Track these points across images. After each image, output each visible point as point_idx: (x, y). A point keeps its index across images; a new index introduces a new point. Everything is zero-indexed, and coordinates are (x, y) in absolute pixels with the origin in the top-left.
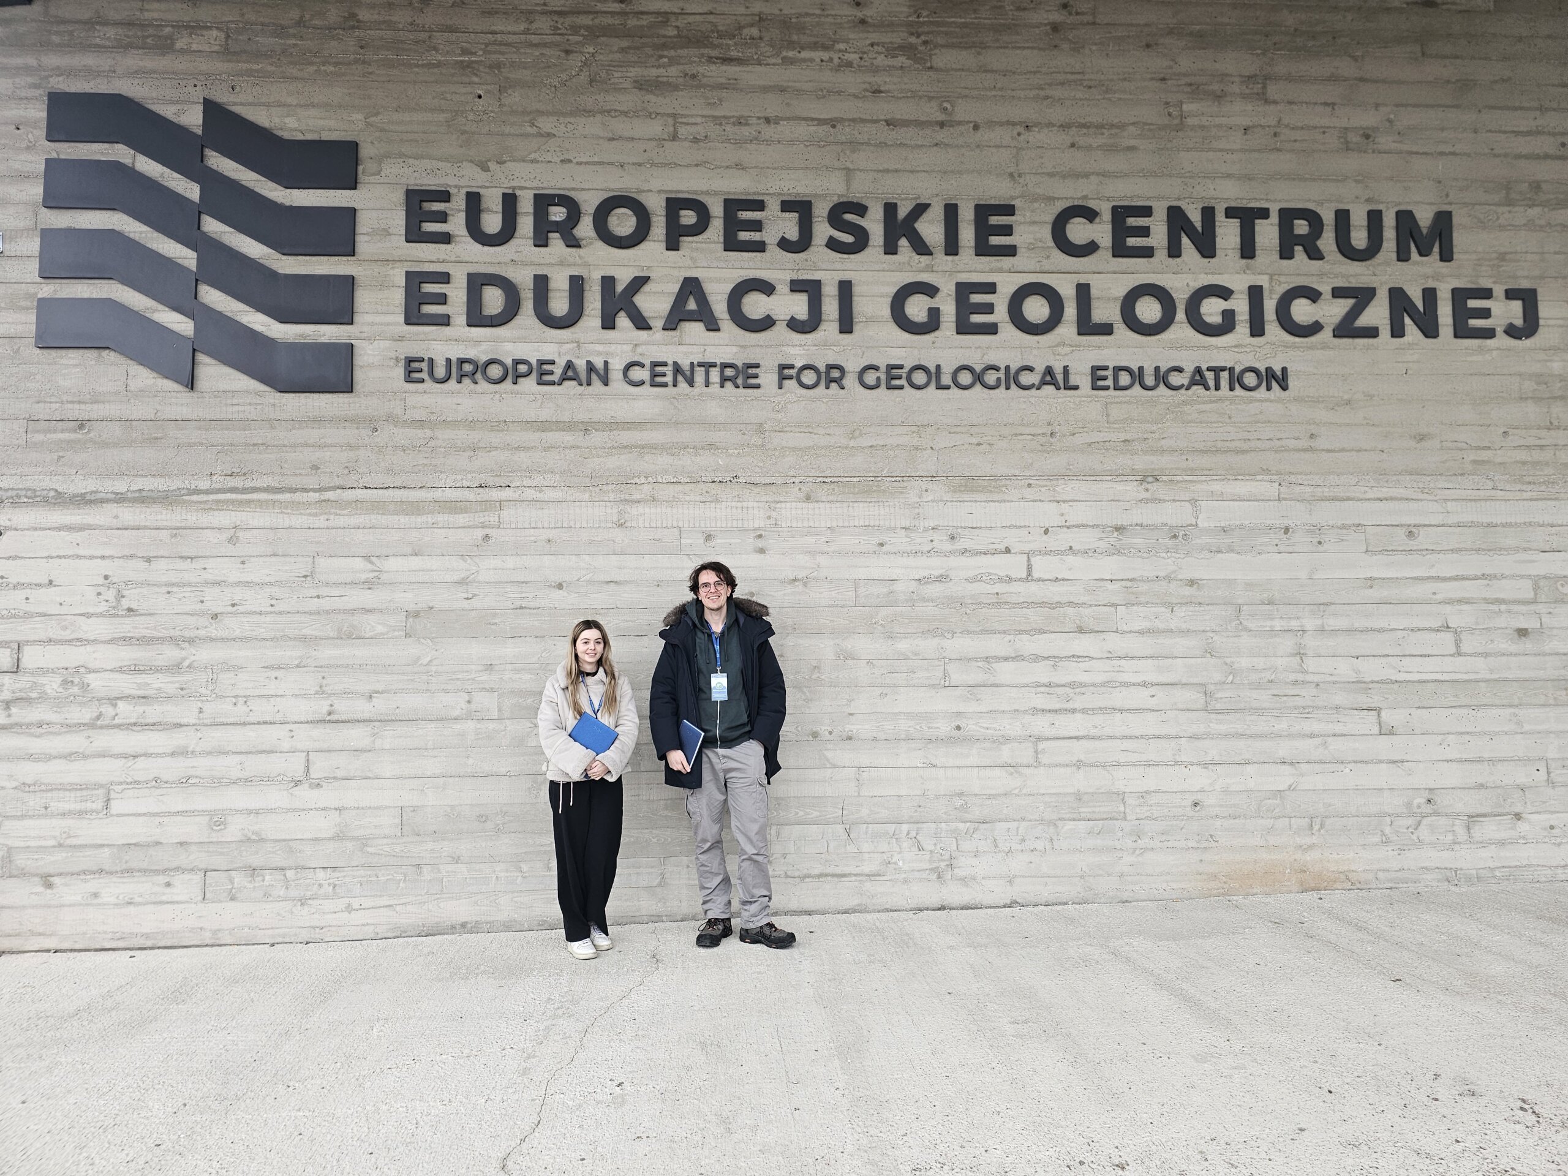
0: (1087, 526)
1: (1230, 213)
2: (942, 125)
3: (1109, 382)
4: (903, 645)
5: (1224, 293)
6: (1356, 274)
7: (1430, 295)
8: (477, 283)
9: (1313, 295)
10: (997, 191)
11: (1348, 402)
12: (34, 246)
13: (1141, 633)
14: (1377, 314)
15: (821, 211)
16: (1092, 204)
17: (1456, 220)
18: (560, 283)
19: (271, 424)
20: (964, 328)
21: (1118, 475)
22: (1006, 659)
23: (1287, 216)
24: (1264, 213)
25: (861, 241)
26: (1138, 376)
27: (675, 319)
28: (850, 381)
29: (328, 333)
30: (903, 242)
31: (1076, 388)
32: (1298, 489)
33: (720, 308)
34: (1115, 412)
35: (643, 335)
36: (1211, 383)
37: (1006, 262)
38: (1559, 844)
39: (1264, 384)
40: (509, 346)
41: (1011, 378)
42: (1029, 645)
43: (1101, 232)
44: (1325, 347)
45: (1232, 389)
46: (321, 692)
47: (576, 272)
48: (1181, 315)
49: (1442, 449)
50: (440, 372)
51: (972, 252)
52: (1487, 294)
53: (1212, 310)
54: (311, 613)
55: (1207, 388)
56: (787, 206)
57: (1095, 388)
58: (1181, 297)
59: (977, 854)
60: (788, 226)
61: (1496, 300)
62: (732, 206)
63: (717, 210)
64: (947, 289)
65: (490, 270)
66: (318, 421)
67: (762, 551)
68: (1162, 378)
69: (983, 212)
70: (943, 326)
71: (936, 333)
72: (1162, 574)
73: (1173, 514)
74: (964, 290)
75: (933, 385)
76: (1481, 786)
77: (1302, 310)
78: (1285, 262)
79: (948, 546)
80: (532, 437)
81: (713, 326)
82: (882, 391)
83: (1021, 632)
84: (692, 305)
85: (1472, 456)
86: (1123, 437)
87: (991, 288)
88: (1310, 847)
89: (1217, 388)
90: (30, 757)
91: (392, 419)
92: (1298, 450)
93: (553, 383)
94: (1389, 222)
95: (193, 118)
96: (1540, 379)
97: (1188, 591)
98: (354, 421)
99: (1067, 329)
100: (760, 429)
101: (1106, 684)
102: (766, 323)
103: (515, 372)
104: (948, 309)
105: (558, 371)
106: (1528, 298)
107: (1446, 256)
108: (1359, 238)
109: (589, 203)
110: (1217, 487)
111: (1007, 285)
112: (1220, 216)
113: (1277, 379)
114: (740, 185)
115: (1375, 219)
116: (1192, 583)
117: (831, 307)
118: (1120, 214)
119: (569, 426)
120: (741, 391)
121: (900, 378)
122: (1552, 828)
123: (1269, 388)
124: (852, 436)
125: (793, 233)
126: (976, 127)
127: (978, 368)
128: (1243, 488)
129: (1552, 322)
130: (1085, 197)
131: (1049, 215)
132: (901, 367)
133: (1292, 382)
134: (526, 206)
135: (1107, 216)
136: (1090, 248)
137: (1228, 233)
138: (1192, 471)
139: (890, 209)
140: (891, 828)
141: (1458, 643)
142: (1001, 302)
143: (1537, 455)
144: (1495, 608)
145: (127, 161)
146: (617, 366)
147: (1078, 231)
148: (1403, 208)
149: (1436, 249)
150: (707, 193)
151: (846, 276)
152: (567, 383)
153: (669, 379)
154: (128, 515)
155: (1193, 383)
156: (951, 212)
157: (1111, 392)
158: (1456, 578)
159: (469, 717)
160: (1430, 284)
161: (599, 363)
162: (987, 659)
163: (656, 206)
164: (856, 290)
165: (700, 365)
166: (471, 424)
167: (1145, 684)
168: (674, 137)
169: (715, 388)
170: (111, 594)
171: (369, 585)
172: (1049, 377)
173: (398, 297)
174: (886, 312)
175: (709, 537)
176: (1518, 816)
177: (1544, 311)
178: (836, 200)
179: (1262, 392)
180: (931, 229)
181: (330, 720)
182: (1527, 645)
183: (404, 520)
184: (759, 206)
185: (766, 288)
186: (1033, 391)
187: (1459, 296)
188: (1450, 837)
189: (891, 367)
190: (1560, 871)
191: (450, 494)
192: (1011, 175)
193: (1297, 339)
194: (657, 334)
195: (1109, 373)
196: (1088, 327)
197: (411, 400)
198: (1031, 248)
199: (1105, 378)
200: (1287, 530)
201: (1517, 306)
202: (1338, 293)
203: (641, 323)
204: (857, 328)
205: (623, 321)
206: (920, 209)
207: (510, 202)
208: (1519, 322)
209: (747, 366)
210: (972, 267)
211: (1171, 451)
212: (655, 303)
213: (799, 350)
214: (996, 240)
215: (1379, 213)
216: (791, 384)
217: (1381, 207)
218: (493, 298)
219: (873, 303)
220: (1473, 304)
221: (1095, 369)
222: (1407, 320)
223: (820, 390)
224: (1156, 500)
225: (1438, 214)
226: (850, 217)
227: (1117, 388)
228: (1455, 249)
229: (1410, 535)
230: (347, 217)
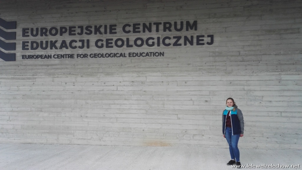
0: (127, 81)
1: (154, 24)
2: (105, 11)
3: (132, 56)
4: (96, 102)
5: (153, 39)
6: (178, 34)
7: (192, 37)
8: (32, 43)
9: (170, 38)
10: (113, 22)
11: (175, 58)
13: (136, 100)
14: (182, 41)
15: (84, 28)
16: (130, 24)
17: (198, 22)
18: (44, 42)
19: (5, 66)
20: (107, 47)
21: (133, 72)
22: (112, 104)
23: (165, 24)
24: (161, 23)
25: (91, 33)
26: (137, 54)
27: (61, 47)
28: (89, 57)
29: (12, 52)
30: (98, 32)
31: (126, 57)
32: (165, 74)
33: (68, 45)
34: (133, 61)
35: (57, 50)
36: (150, 55)
37: (115, 35)
38: (211, 141)
39: (159, 55)
40: (37, 53)
41: (115, 55)
42: (116, 102)
43: (131, 29)
44: (171, 48)
45: (154, 56)
46: (11, 107)
47: (46, 40)
48: (145, 43)
49: (193, 66)
50: (27, 57)
51: (109, 33)
52: (203, 36)
53: (150, 42)
54: (10, 95)
55: (149, 56)
56: (79, 27)
57: (129, 56)
58: (145, 39)
59: (106, 137)
60: (79, 31)
61: (205, 37)
62: (71, 28)
63: (68, 28)
64: (105, 40)
65: (34, 41)
66: (11, 65)
67: (74, 85)
68: (141, 54)
69: (111, 26)
70: (104, 46)
71: (103, 48)
72: (140, 90)
73: (142, 79)
74: (107, 40)
75: (102, 57)
76: (196, 129)
77: (167, 41)
78: (165, 32)
79: (104, 85)
80: (40, 67)
81: (67, 48)
82: (94, 58)
83: (115, 100)
84: (64, 45)
85: (199, 68)
86: (134, 65)
87: (112, 40)
88: (163, 139)
89: (151, 56)
91: (21, 65)
92: (165, 67)
93: (43, 58)
94: (185, 23)
96: (213, 52)
97: (144, 93)
98: (16, 65)
99: (125, 46)
100: (74, 65)
101: (129, 109)
102: (75, 47)
103: (37, 57)
104: (105, 43)
105: (44, 56)
106: (212, 37)
107: (196, 29)
108: (179, 27)
109: (49, 28)
110: (150, 74)
111: (115, 39)
112: (152, 24)
113: (162, 54)
114: (71, 24)
115: (182, 23)
116: (145, 91)
117: (86, 44)
118: (135, 25)
119: (46, 65)
120: (71, 59)
121: (97, 56)
122: (210, 138)
123: (160, 56)
124: (89, 66)
125: (80, 32)
126: (110, 11)
127: (109, 54)
128: (155, 74)
129: (217, 41)
130: (129, 22)
131: (122, 26)
132: (97, 54)
133: (165, 55)
134: (40, 30)
135: (132, 26)
136: (129, 32)
137: (154, 28)
138: (146, 71)
139: (96, 27)
140: (93, 132)
141: (193, 103)
142: (113, 42)
143: (212, 67)
144: (201, 96)
146: (52, 55)
147: (127, 29)
148: (188, 21)
149: (194, 28)
150: (67, 26)
151: (87, 39)
152: (45, 58)
153: (60, 57)
155: (146, 55)
156: (106, 26)
157: (132, 57)
158: (194, 91)
159: (31, 111)
160: (192, 35)
161: (50, 55)
162: (109, 104)
163: (59, 28)
164: (90, 41)
165: (65, 55)
166: (31, 65)
167: (136, 109)
168: (62, 17)
169: (67, 58)
171: (17, 91)
172: (121, 55)
173: (21, 45)
174: (94, 44)
175: (66, 83)
176: (203, 135)
177: (215, 39)
178: (87, 25)
179: (159, 57)
180: (102, 30)
181: (12, 111)
182: (207, 103)
183: (22, 81)
184: (75, 27)
185: (76, 41)
186: (119, 58)
187: (198, 37)
188: (189, 139)
189: (95, 54)
190: (211, 146)
191: (29, 77)
192: (116, 19)
193: (166, 47)
194: (59, 50)
195: (132, 54)
196: (129, 46)
197: (23, 62)
198: (119, 32)
199: (131, 55)
200: (162, 82)
201: (210, 38)
202: (174, 38)
203: (56, 48)
204: (90, 47)
205: (53, 48)
206: (101, 26)
207: (37, 29)
208: (210, 41)
209: (72, 55)
210: (109, 36)
211: (142, 68)
212: (58, 45)
213: (80, 51)
214: (113, 31)
215: (183, 22)
216: (79, 57)
217: (183, 21)
218: (35, 45)
219: (92, 43)
220: (201, 38)
221: (129, 53)
222: (187, 42)
223: (84, 58)
224: (139, 76)
225: (194, 21)
226: (89, 28)
227: (133, 56)
228: (198, 28)
229: (186, 83)
230: (15, 33)
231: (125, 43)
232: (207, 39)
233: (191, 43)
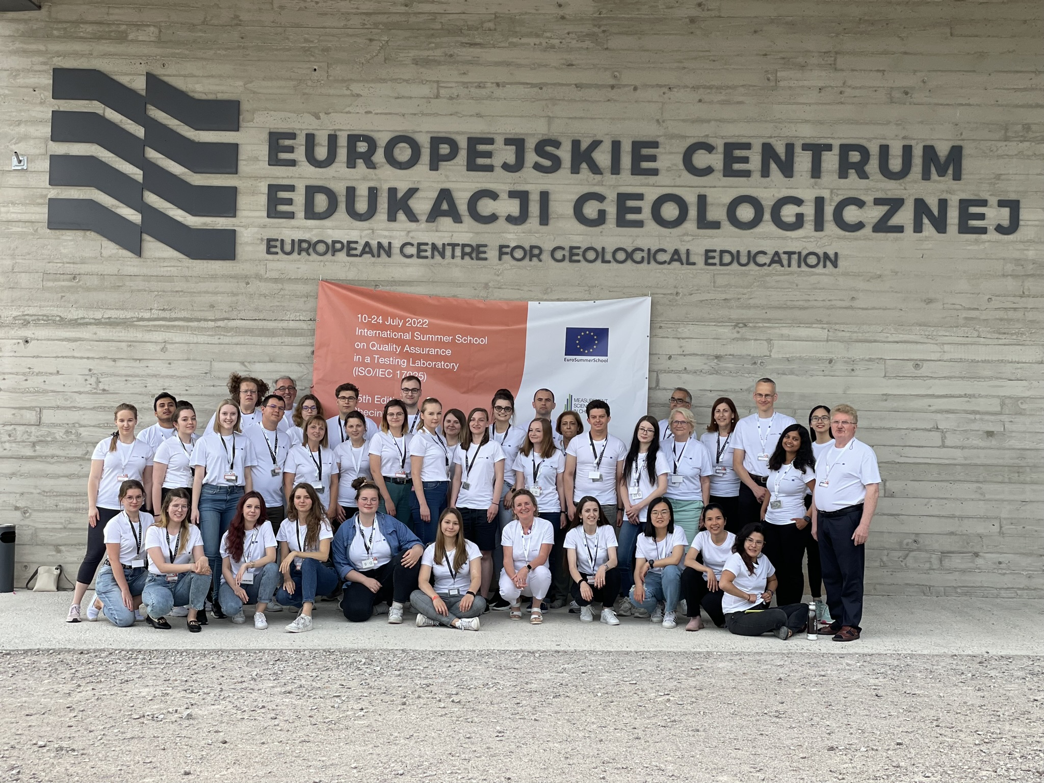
0: (697, 355)
1: (806, 147)
2: (613, 87)
3: (717, 261)
5: (798, 202)
6: (893, 189)
7: (943, 204)
8: (311, 191)
9: (860, 204)
10: (647, 131)
11: (880, 276)
12: (46, 165)
14: (904, 216)
15: (530, 144)
16: (711, 141)
17: (965, 152)
18: (362, 192)
19: (186, 278)
20: (621, 222)
21: (719, 322)
23: (845, 149)
24: (829, 148)
25: (557, 164)
26: (736, 257)
27: (435, 214)
28: (546, 256)
29: (221, 223)
30: (584, 166)
31: (694, 264)
32: (840, 334)
33: (463, 208)
34: (720, 281)
35: (413, 225)
36: (785, 262)
37: (652, 179)
38: (1004, 574)
39: (821, 264)
40: (330, 232)
41: (652, 256)
43: (716, 160)
44: (866, 238)
45: (799, 266)
47: (372, 185)
48: (767, 216)
49: (944, 308)
50: (288, 248)
51: (629, 172)
52: (984, 203)
53: (789, 213)
54: (209, 396)
55: (783, 266)
56: (508, 142)
57: (707, 264)
58: (768, 203)
60: (508, 155)
61: (991, 207)
62: (473, 142)
63: (463, 144)
64: (611, 196)
65: (320, 183)
66: (214, 277)
68: (752, 258)
69: (637, 146)
70: (608, 221)
71: (603, 226)
72: (745, 388)
73: (755, 348)
74: (622, 198)
75: (600, 260)
76: (952, 533)
77: (851, 214)
78: (842, 181)
81: (457, 219)
82: (566, 263)
84: (445, 206)
85: (965, 314)
86: (724, 296)
87: (640, 197)
89: (789, 266)
90: (47, 476)
91: (259, 277)
92: (841, 308)
93: (356, 256)
94: (918, 152)
95: (139, 84)
96: (1017, 261)
98: (236, 277)
99: (690, 225)
100: (486, 287)
102: (492, 218)
103: (333, 248)
104: (611, 210)
105: (360, 248)
106: (1014, 206)
107: (957, 177)
108: (895, 164)
109: (383, 140)
110: (785, 331)
111: (651, 195)
112: (798, 150)
113: (830, 260)
114: (478, 128)
115: (907, 151)
117: (534, 208)
118: (729, 148)
119: (366, 283)
120: (475, 262)
121: (578, 255)
122: (1000, 563)
123: (825, 266)
124: (546, 291)
125: (511, 160)
126: (635, 89)
127: (630, 250)
128: (803, 332)
129: (1030, 223)
130: (707, 136)
131: (681, 147)
132: (579, 248)
133: (840, 263)
134: (343, 142)
135: (721, 149)
136: (708, 171)
137: (803, 161)
138: (769, 320)
139: (576, 144)
141: (943, 439)
142: (646, 206)
143: (1011, 314)
144: (972, 417)
145: (100, 112)
146: (397, 244)
147: (701, 159)
148: (928, 143)
149: (950, 171)
150: (457, 133)
151: (544, 188)
152: (365, 256)
153: (429, 254)
154: (103, 333)
155: (773, 261)
156: (616, 146)
157: (718, 267)
158: (946, 396)
160: (944, 196)
161: (385, 243)
163: (424, 141)
164: (552, 197)
165: (449, 244)
166: (306, 281)
168: (437, 96)
169: (458, 260)
170: (93, 380)
172: (676, 256)
173: (263, 200)
174: (570, 211)
176: (976, 555)
177: (1024, 214)
178: (540, 138)
179: (820, 269)
180: (602, 157)
182: (994, 442)
183: (265, 340)
184: (491, 141)
185: (493, 195)
186: (666, 266)
187: (964, 204)
188: (927, 565)
189: (572, 248)
190: (1002, 592)
191: (292, 325)
192: (658, 121)
193: (847, 233)
194: (423, 225)
195: (716, 255)
196: (704, 223)
197: (271, 265)
198: (669, 170)
199: (714, 258)
200: (831, 361)
201: (1006, 212)
202: (878, 202)
203: (412, 217)
204: (551, 222)
205: (401, 216)
206: (596, 144)
207: (333, 140)
208: (1006, 223)
209: (479, 246)
210: (628, 183)
211: (756, 307)
212: (422, 205)
213: (513, 235)
214: (645, 165)
215: (911, 147)
216: (507, 258)
217: (913, 143)
218: (321, 201)
219: (562, 206)
220: (973, 210)
221: (707, 251)
222: (926, 221)
223: (526, 262)
224: (744, 339)
225: (953, 147)
226: (549, 149)
227: (722, 264)
228: (963, 172)
229: (917, 366)
230: (233, 149)
231: (693, 213)
232: (996, 215)
233: (940, 225)
